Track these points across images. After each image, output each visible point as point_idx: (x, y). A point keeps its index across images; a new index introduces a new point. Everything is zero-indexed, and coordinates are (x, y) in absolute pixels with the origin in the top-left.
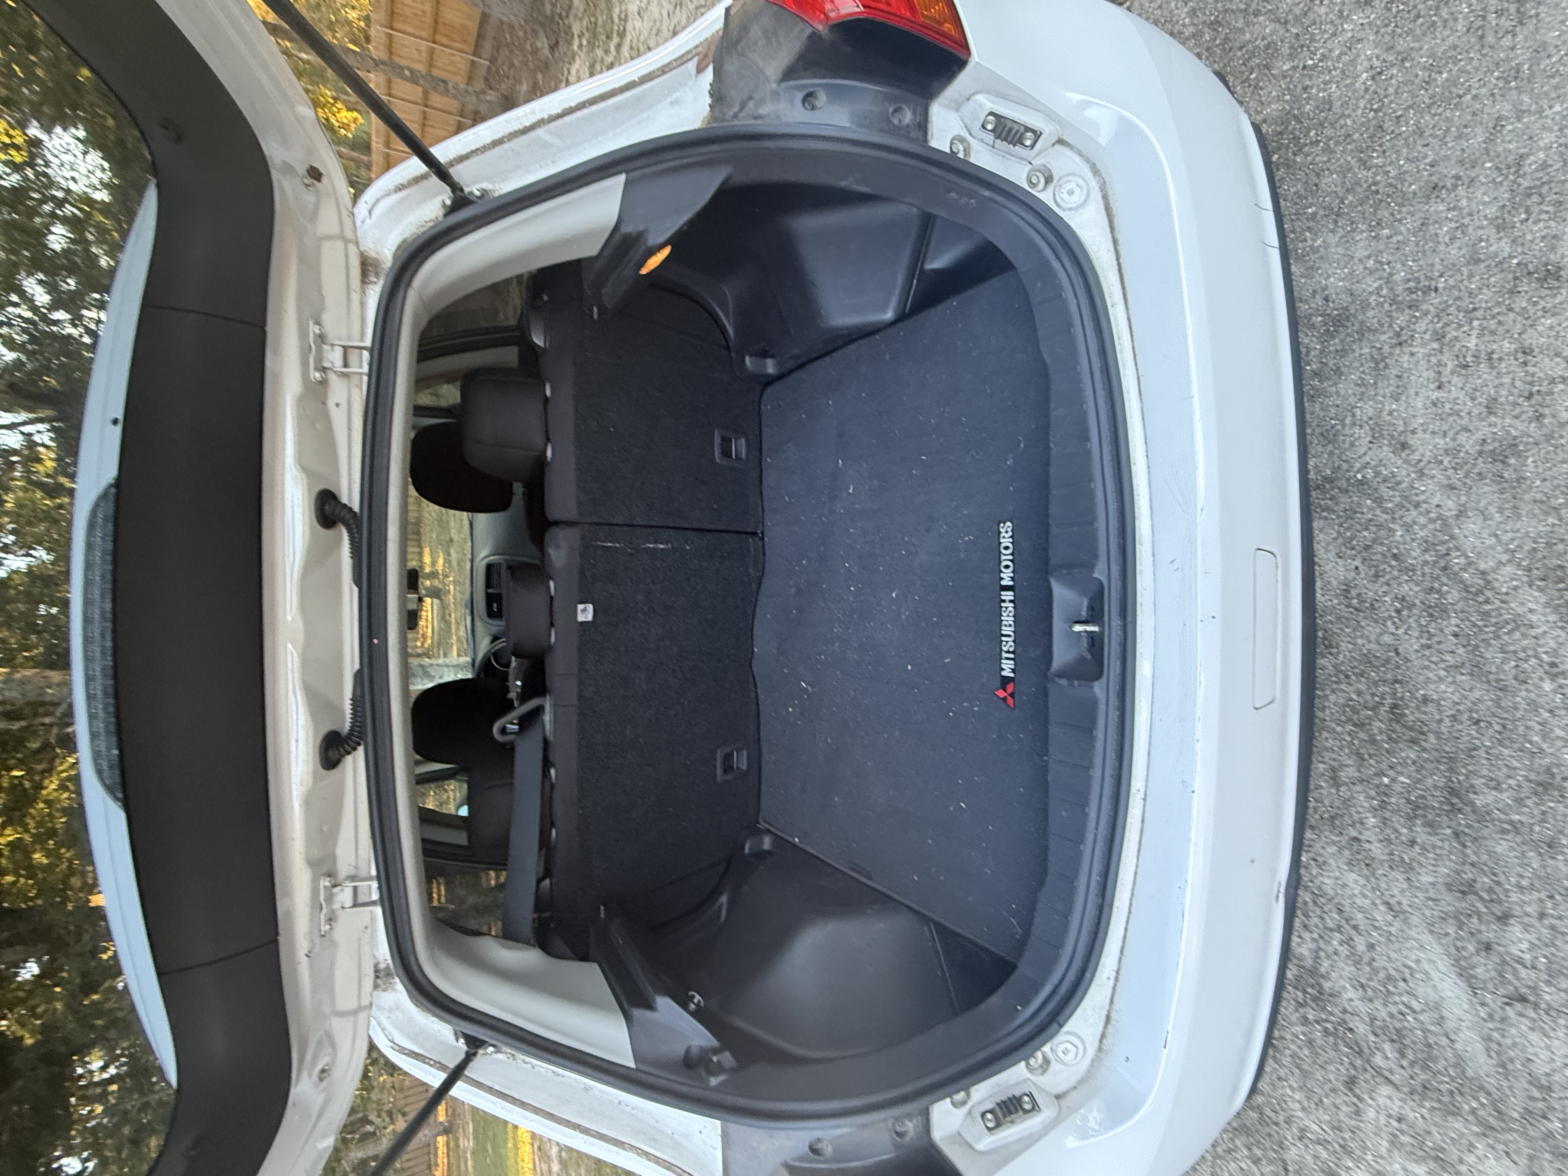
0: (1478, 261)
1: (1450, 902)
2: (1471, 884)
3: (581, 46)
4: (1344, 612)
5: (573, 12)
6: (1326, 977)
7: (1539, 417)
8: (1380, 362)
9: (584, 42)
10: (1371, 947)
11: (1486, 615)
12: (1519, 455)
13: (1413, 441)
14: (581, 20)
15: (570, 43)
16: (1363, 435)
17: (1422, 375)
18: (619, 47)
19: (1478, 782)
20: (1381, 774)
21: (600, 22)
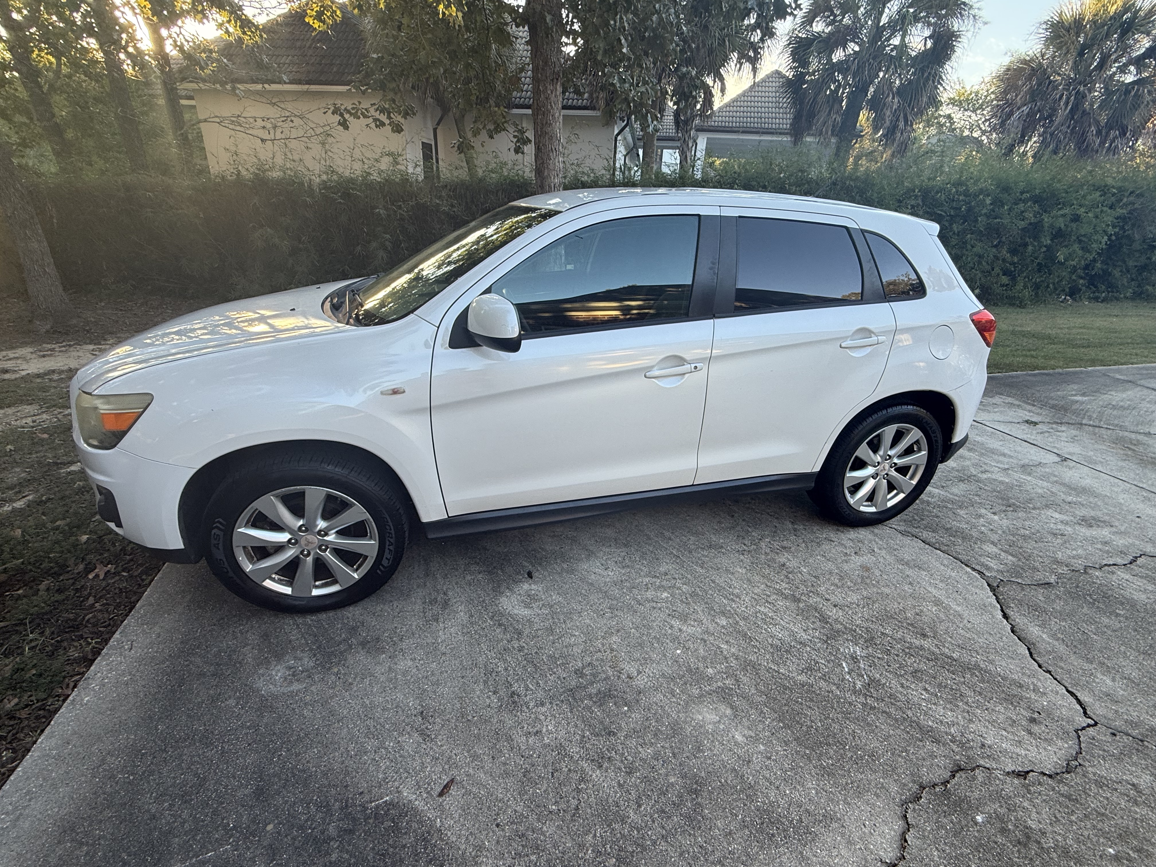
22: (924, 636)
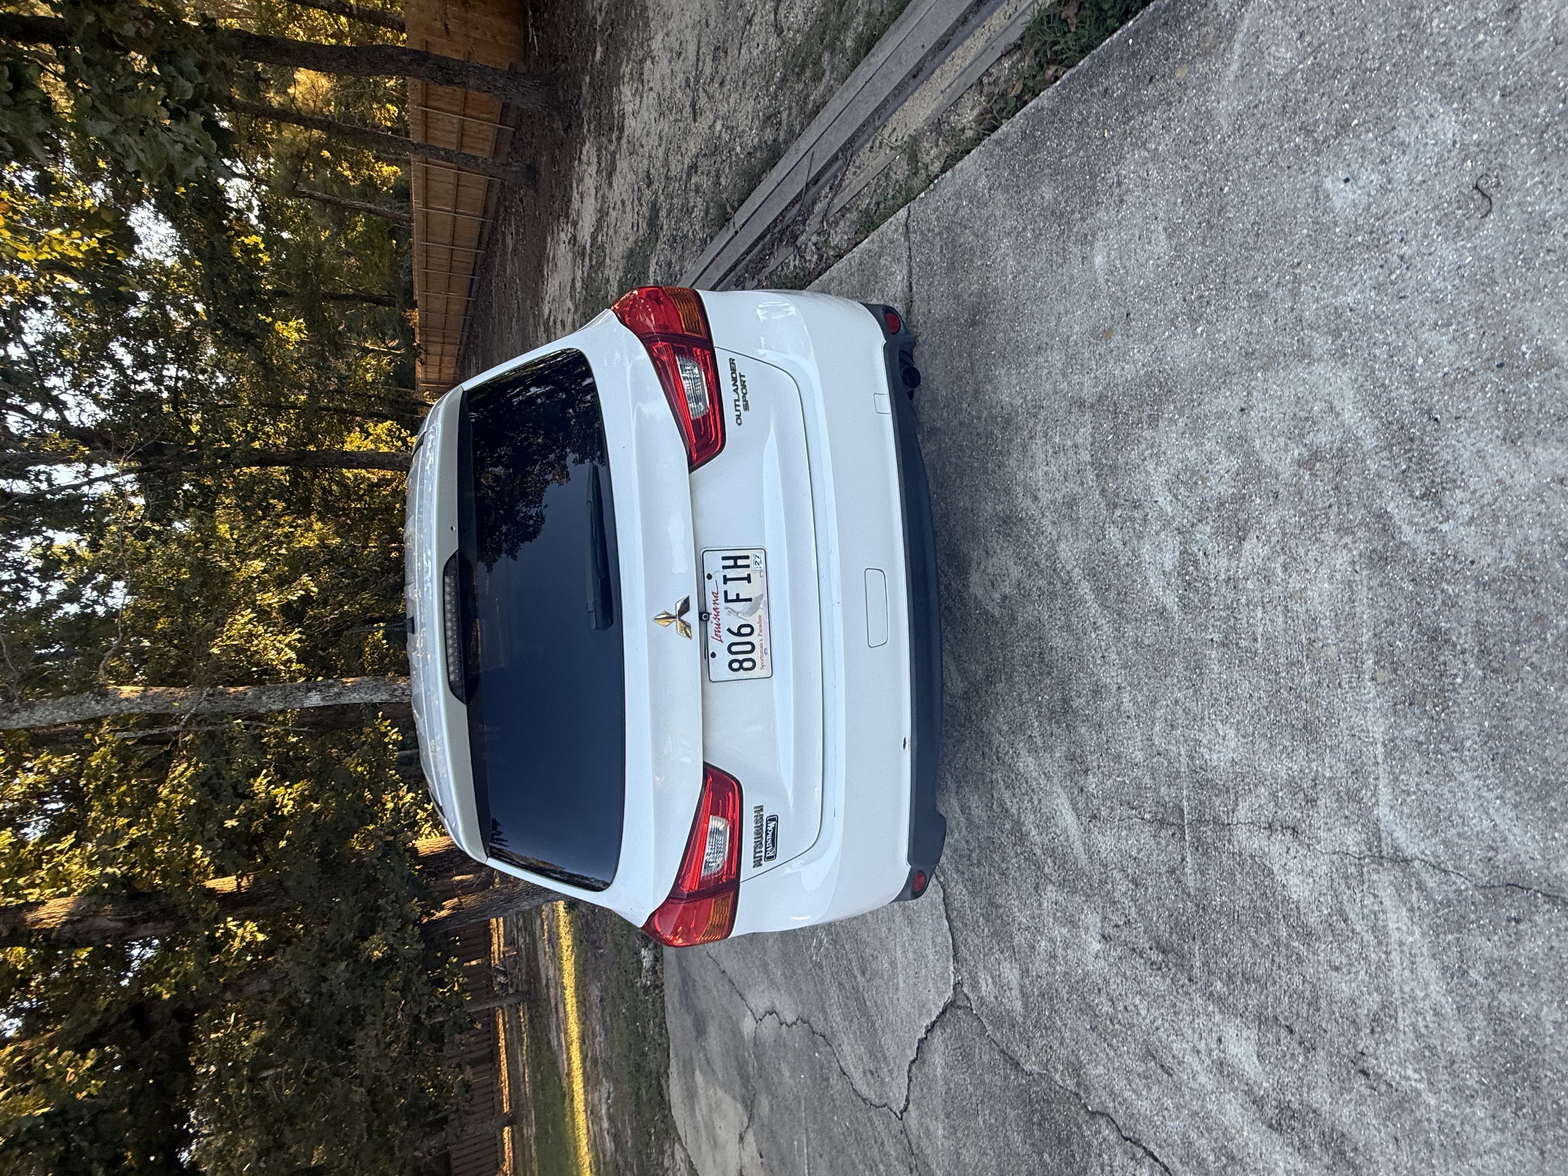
0: (1057, 393)
1: (1068, 767)
2: (1074, 754)
3: (589, 131)
4: (1019, 599)
5: (582, 100)
6: (1023, 824)
7: (1082, 484)
8: (1024, 446)
9: (592, 128)
10: (1040, 801)
11: (1070, 596)
12: (1076, 504)
13: (1039, 496)
14: (589, 108)
15: (581, 126)
16: (1019, 489)
17: (1040, 457)
18: (619, 139)
19: (1073, 693)
20: (1038, 695)
21: (603, 114)
22: (863, 973)
